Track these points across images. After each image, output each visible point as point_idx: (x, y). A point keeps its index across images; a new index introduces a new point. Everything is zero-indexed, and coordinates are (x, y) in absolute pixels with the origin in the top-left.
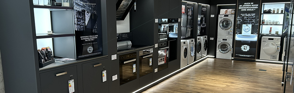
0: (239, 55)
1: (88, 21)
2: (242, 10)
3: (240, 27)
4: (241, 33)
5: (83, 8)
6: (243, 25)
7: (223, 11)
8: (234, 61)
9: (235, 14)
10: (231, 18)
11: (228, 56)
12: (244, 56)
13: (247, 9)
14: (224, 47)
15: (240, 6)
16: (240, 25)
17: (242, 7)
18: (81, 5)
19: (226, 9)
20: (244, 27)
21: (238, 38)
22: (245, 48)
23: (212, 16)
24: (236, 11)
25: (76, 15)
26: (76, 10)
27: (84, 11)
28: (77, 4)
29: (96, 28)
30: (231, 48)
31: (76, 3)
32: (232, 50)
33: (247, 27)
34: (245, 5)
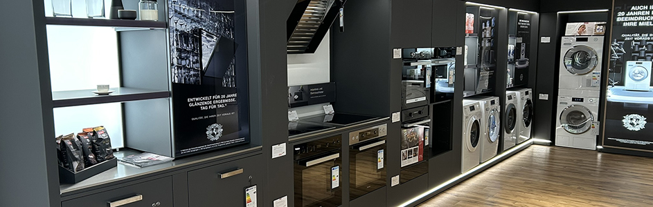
0: (617, 140)
1: (208, 59)
2: (625, 24)
3: (619, 69)
4: (622, 83)
5: (194, 25)
6: (628, 63)
7: (572, 28)
8: (602, 156)
9: (606, 36)
10: (596, 46)
11: (588, 141)
12: (632, 142)
13: (638, 22)
14: (576, 118)
15: (620, 14)
16: (621, 63)
17: (625, 16)
18: (191, 15)
19: (583, 23)
20: (631, 66)
21: (613, 95)
22: (634, 121)
23: (545, 40)
24: (607, 27)
25: (177, 41)
26: (176, 30)
27: (198, 32)
28: (180, 13)
29: (232, 76)
30: (596, 120)
31: (176, 11)
32: (597, 126)
33: (638, 69)
34: (633, 11)
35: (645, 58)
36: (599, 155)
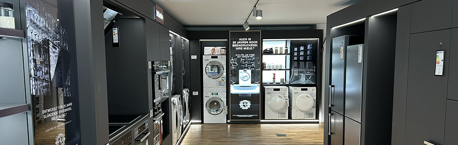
0: (237, 116)
2: (237, 49)
3: (236, 75)
4: (237, 83)
6: (240, 71)
8: (231, 126)
12: (245, 116)
13: (243, 47)
14: (214, 104)
15: (234, 42)
16: (236, 71)
17: (236, 44)
19: (213, 47)
20: (242, 73)
21: (234, 90)
22: (245, 104)
23: (194, 57)
30: (225, 105)
32: (226, 109)
33: (245, 74)
34: (240, 41)
35: (247, 68)
36: (229, 126)
